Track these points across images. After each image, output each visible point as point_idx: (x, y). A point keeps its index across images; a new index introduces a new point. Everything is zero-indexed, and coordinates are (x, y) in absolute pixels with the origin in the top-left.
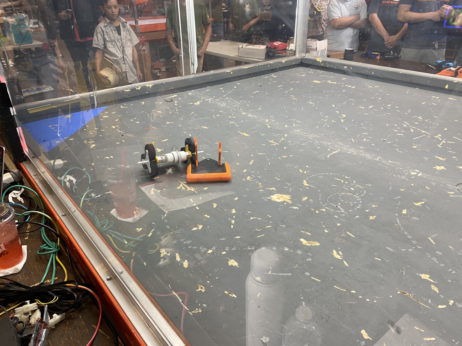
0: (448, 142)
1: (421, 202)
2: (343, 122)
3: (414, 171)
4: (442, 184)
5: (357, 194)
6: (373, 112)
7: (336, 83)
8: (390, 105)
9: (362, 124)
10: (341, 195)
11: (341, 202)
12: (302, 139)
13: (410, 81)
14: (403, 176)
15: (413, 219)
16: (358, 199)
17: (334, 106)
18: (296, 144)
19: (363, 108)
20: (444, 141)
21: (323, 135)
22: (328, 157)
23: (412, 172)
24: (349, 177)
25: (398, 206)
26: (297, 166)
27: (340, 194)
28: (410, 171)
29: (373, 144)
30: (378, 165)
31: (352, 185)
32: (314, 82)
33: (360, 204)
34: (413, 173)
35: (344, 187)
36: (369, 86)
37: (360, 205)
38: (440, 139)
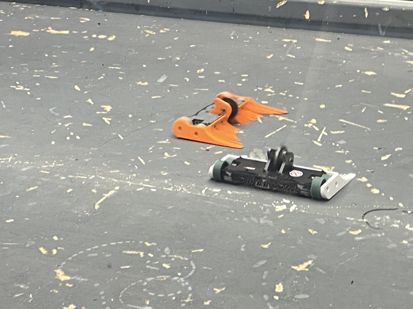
0: (332, 132)
1: (307, 261)
2: (109, 123)
3: (280, 202)
4: (337, 218)
5: (179, 274)
6: (170, 89)
7: (67, 32)
8: (202, 70)
9: (153, 122)
10: (145, 283)
11: (149, 298)
12: (24, 177)
13: (231, 11)
14: (263, 217)
15: (298, 299)
16: (183, 284)
17: (79, 90)
18: (13, 192)
19: (146, 84)
20: (325, 131)
21: (71, 159)
22: (97, 207)
23: (277, 207)
24: (153, 244)
25: (264, 281)
26: (32, 240)
27: (144, 280)
28: (273, 204)
29: (186, 163)
30: (207, 204)
31: (162, 258)
32: (13, 35)
33: (190, 292)
34: (279, 208)
35: (148, 267)
36: (148, 31)
37: (190, 295)
38: (317, 129)
